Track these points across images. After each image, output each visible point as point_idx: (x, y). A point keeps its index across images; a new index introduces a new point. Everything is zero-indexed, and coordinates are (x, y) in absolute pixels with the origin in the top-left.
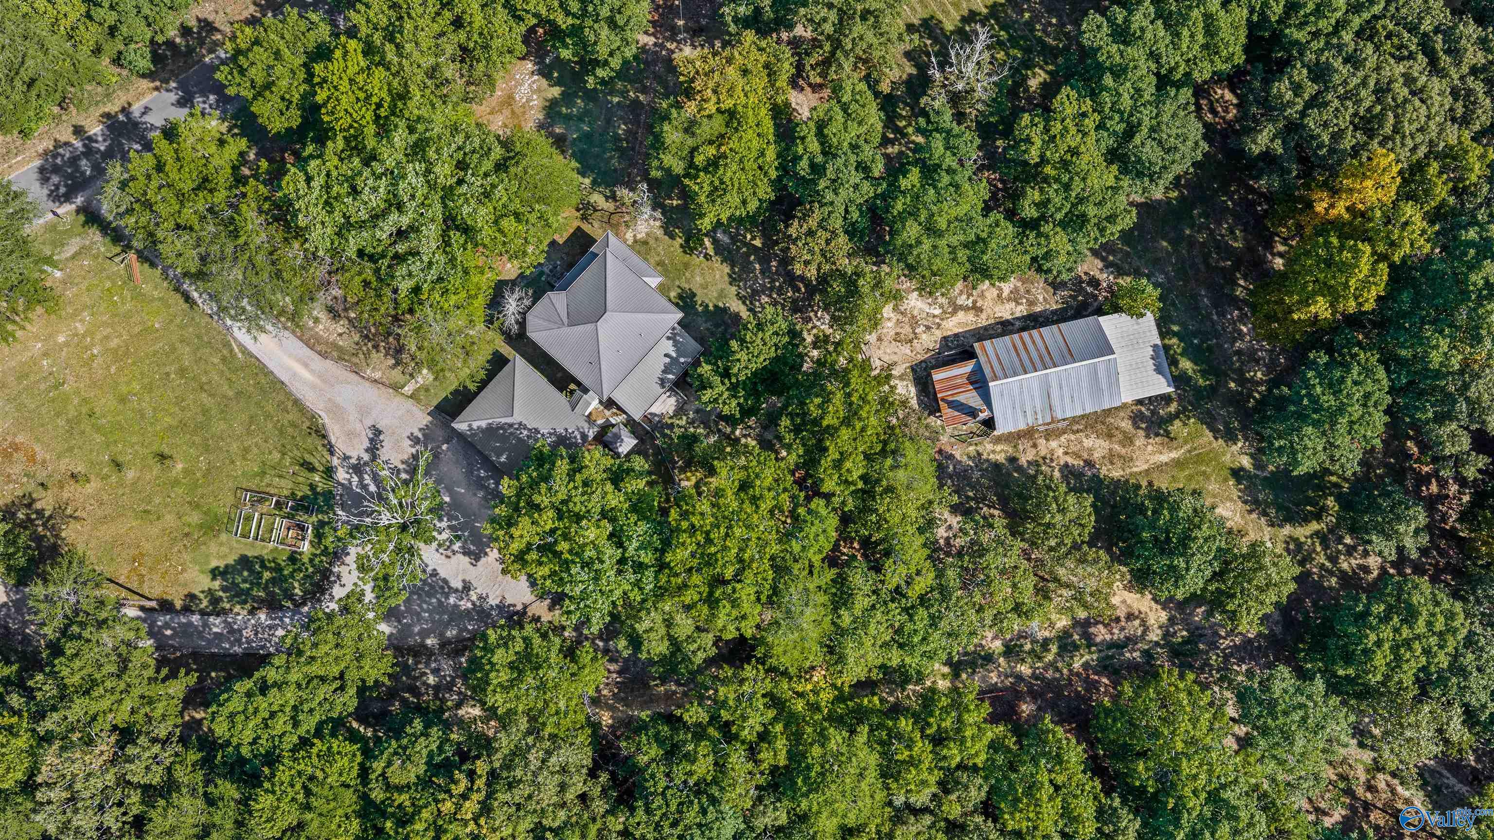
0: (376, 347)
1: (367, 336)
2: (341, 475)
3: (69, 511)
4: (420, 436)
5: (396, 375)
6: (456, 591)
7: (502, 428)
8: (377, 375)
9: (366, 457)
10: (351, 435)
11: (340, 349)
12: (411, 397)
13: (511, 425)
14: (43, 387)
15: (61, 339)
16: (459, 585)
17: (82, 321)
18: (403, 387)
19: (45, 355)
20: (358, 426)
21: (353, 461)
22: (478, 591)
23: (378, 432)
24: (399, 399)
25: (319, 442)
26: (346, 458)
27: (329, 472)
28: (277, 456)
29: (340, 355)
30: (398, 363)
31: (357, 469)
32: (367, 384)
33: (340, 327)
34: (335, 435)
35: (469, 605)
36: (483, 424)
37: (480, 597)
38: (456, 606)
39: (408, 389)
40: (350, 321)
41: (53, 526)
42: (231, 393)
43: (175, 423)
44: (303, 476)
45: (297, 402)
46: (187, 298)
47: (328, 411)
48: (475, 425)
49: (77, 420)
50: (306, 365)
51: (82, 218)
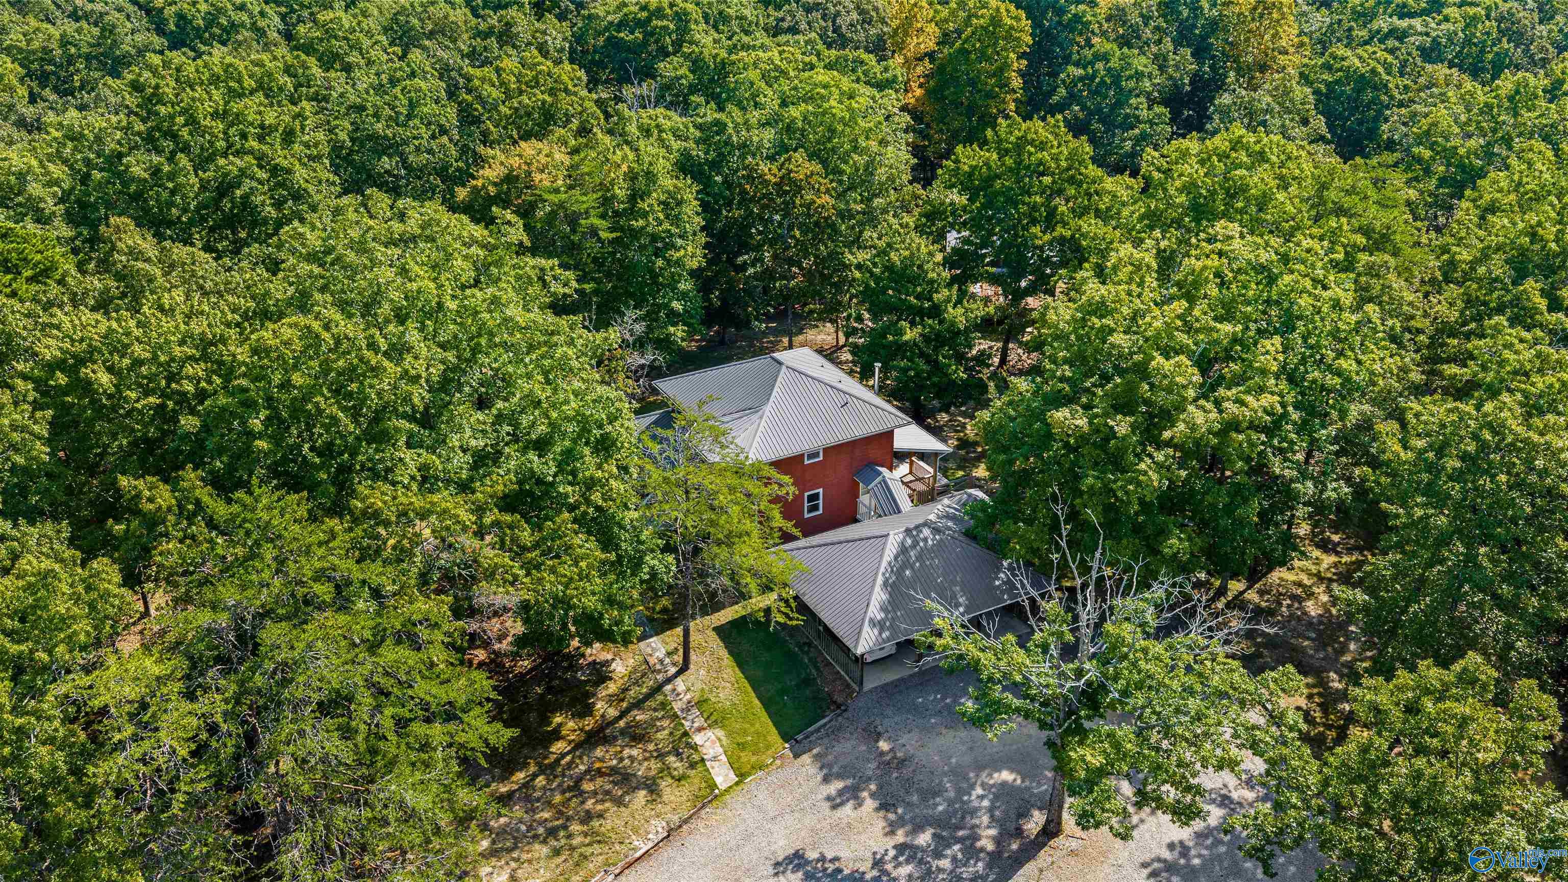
0: (588, 817)
1: (552, 832)
4: (839, 785)
5: (676, 794)
7: (899, 573)
8: (658, 828)
12: (742, 776)
13: (903, 550)
18: (713, 786)
24: (735, 800)
30: (651, 785)
32: (667, 852)
36: (879, 596)
39: (723, 776)
48: (874, 611)
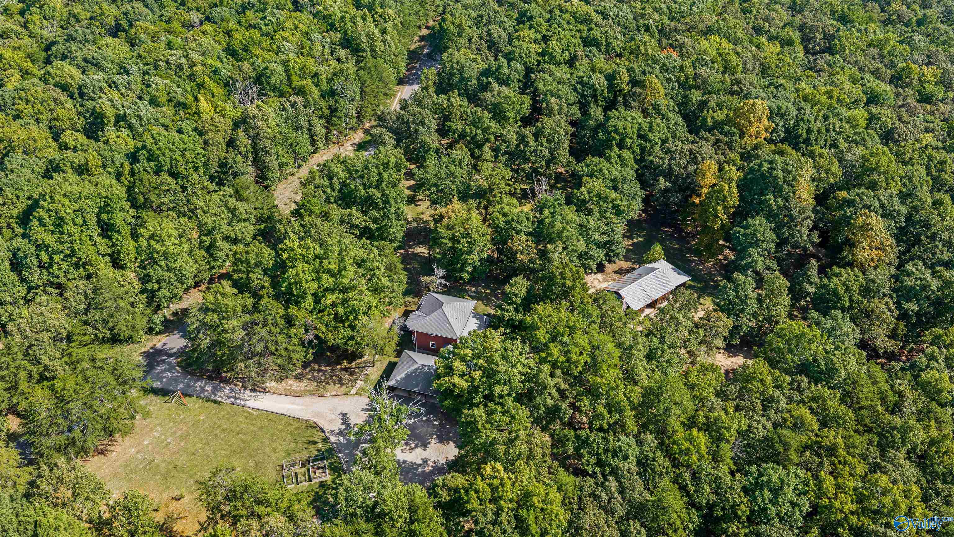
0: (328, 383)
1: (321, 382)
2: (333, 439)
3: (175, 516)
5: (344, 389)
6: (421, 465)
8: (334, 393)
9: (343, 427)
10: (331, 421)
11: (310, 391)
12: (356, 394)
13: (417, 369)
14: (141, 466)
15: (146, 442)
16: (421, 462)
17: (156, 431)
18: (350, 392)
19: (138, 452)
20: (333, 417)
21: (337, 431)
22: (432, 460)
23: (344, 415)
24: (349, 397)
25: (314, 431)
26: (332, 431)
27: (326, 440)
28: (293, 445)
29: (311, 393)
30: (342, 385)
31: (340, 433)
32: (330, 398)
33: (305, 382)
34: (322, 424)
35: (430, 468)
36: (403, 375)
37: (435, 462)
38: (423, 472)
39: (353, 391)
40: (309, 379)
41: (167, 528)
42: (255, 429)
43: (228, 453)
44: (312, 448)
45: (295, 418)
46: (215, 402)
47: (313, 417)
48: (399, 379)
49: (168, 472)
50: (293, 404)
51: (142, 392)
